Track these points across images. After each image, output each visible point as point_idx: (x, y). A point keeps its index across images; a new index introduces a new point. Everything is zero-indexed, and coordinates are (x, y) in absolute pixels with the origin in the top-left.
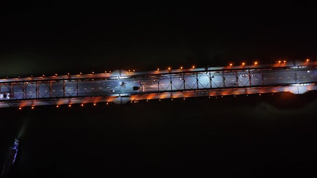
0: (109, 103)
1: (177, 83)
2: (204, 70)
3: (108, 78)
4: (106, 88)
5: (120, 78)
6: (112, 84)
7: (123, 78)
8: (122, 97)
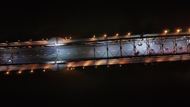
0: (46, 70)
1: (113, 50)
2: (139, 36)
3: (45, 46)
4: (43, 55)
5: (57, 45)
6: (49, 51)
7: (59, 45)
8: (58, 64)
